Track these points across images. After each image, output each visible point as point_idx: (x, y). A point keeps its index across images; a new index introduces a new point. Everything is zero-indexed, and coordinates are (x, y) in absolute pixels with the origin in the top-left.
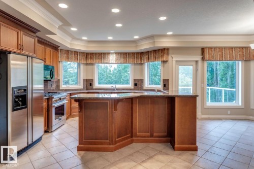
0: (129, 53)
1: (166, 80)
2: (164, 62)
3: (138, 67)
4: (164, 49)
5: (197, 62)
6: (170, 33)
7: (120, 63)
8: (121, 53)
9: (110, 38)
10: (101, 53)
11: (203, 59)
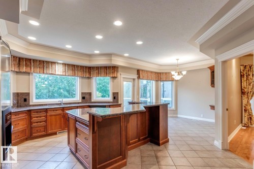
0: (78, 66)
1: (115, 93)
2: (114, 78)
3: (86, 80)
4: (115, 67)
5: (134, 79)
6: (126, 55)
7: (68, 76)
8: (68, 65)
9: (69, 47)
10: (43, 61)
11: (139, 78)
